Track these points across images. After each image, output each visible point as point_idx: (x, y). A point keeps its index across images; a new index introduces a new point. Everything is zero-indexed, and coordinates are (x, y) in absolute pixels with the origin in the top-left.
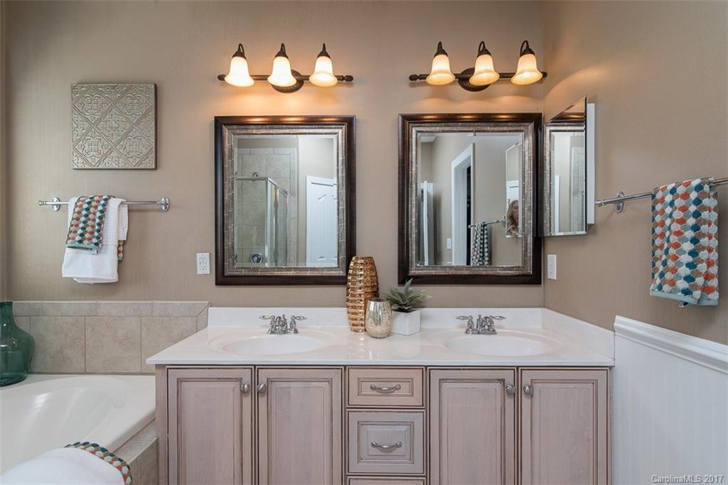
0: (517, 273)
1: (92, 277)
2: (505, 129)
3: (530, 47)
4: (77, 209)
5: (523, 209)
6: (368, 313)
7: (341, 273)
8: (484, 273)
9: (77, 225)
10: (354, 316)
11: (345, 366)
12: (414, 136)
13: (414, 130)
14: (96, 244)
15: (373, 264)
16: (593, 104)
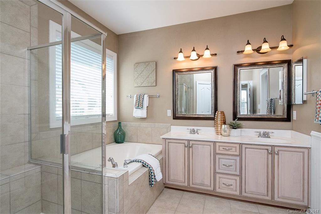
0: (280, 117)
1: (141, 116)
2: (275, 66)
3: (284, 38)
4: (137, 98)
5: (283, 94)
6: (222, 129)
7: (213, 116)
8: (266, 117)
9: (137, 102)
10: (217, 130)
11: (215, 142)
12: (239, 71)
13: (239, 69)
14: (142, 107)
15: (224, 113)
16: (306, 59)
